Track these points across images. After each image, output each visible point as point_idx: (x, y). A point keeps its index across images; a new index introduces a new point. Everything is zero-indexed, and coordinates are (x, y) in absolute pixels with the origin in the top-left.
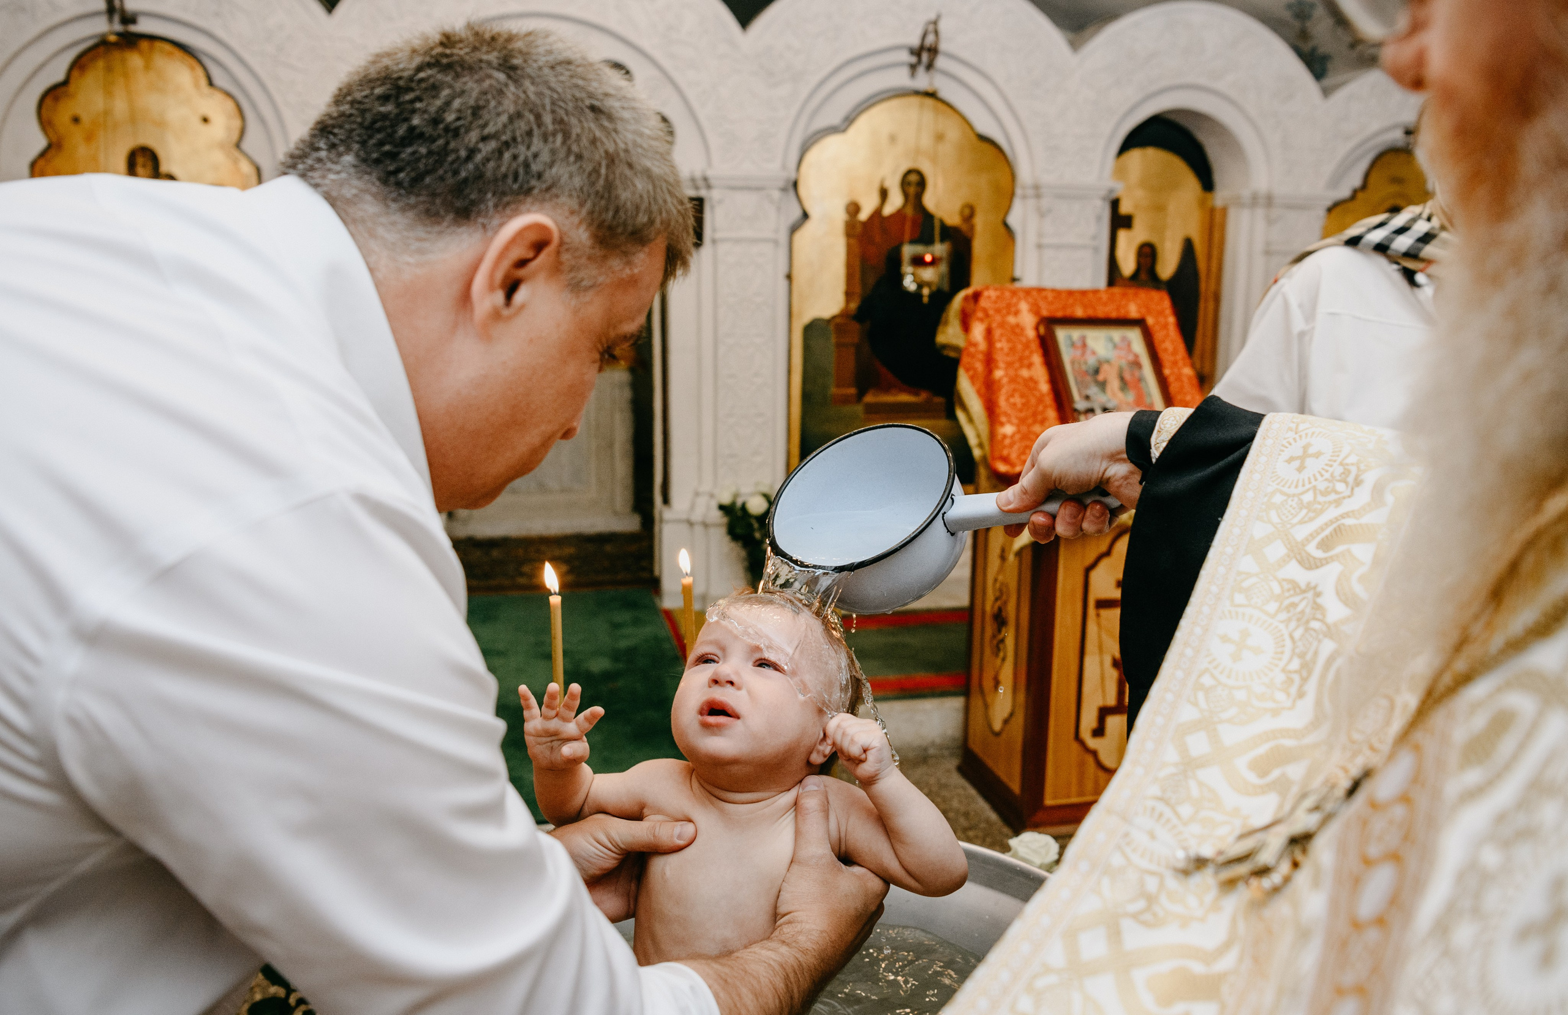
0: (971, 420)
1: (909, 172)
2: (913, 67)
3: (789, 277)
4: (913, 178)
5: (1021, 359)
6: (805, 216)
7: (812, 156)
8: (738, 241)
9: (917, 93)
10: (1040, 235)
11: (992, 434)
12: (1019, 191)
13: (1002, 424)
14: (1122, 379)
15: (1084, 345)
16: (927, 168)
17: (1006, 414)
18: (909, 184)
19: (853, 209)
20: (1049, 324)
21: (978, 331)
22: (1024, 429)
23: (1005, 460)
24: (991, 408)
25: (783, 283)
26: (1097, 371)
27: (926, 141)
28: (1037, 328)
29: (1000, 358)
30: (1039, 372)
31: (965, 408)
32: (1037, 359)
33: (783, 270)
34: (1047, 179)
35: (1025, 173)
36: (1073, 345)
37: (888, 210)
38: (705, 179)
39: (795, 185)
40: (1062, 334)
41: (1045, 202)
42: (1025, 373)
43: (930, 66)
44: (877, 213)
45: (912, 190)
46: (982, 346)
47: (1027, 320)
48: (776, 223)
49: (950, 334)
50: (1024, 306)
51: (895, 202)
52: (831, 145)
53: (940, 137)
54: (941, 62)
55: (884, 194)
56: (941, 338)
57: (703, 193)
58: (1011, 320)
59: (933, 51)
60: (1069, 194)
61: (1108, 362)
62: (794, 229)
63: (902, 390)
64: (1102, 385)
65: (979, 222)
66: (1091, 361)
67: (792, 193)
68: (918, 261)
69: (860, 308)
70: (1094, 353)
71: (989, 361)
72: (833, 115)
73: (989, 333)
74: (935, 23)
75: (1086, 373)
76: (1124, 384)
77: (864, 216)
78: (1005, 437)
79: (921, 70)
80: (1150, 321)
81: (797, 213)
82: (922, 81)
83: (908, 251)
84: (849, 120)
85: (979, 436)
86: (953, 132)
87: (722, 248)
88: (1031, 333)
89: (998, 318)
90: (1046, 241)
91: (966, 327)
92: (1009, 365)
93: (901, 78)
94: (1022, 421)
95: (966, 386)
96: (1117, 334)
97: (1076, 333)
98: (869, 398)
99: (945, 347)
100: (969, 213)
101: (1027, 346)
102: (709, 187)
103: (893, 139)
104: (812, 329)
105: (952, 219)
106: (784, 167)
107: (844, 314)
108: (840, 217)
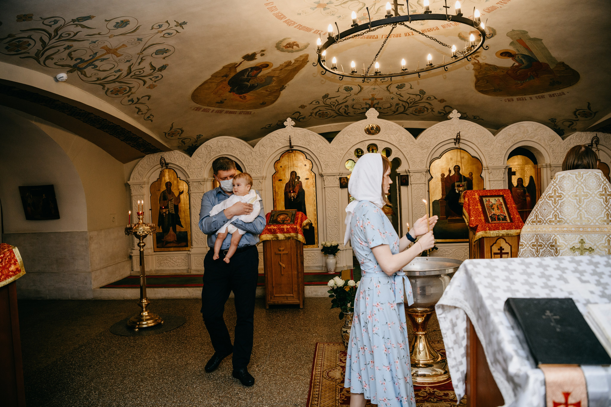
0: (466, 217)
1: (455, 166)
2: (455, 143)
3: (429, 191)
4: (457, 167)
5: (476, 204)
6: (432, 177)
7: (432, 164)
8: (416, 184)
9: (457, 148)
10: (489, 178)
11: (470, 219)
12: (483, 169)
13: (471, 218)
14: (498, 207)
15: (489, 201)
16: (460, 165)
17: (472, 216)
18: (456, 169)
19: (443, 175)
20: (481, 198)
21: (466, 199)
22: (476, 218)
23: (472, 225)
24: (469, 214)
25: (427, 193)
26: (492, 206)
27: (459, 159)
28: (479, 198)
29: (471, 205)
30: (480, 207)
31: (465, 215)
32: (479, 204)
33: (427, 190)
34: (490, 165)
35: (484, 164)
36: (487, 201)
37: (451, 175)
38: (409, 171)
39: (429, 171)
40: (484, 199)
41: (490, 171)
42: (476, 207)
43: (459, 142)
44: (449, 175)
45: (456, 170)
46: (467, 202)
47: (477, 196)
48: (424, 179)
49: (462, 201)
50: (476, 194)
51: (453, 173)
52: (437, 161)
53: (462, 158)
54: (461, 141)
55: (450, 171)
56: (459, 202)
57: (408, 174)
58: (473, 197)
59: (459, 139)
60: (495, 168)
61: (495, 204)
62: (429, 180)
63: (457, 216)
64: (493, 209)
65: (474, 176)
66: (491, 204)
67: (429, 172)
68: (459, 186)
69: (445, 197)
70: (491, 202)
71: (469, 205)
72: (437, 155)
73: (469, 199)
74: (459, 133)
75: (490, 206)
76: (498, 209)
77: (445, 177)
78: (472, 220)
79: (457, 143)
80: (505, 195)
81: (430, 177)
82: (457, 146)
83: (456, 184)
84: (441, 156)
85: (468, 221)
86: (466, 156)
87: (413, 186)
88: (478, 199)
89: (470, 196)
90: (490, 180)
91: (464, 199)
92: (473, 206)
93: (453, 145)
94: (476, 217)
95: (464, 211)
96: (497, 199)
97: (487, 199)
98: (449, 218)
99: (461, 203)
100: (471, 174)
101: (477, 202)
102: (409, 173)
103: (451, 159)
104: (435, 203)
105: (467, 176)
106: (426, 167)
107: (442, 199)
108: (440, 177)
